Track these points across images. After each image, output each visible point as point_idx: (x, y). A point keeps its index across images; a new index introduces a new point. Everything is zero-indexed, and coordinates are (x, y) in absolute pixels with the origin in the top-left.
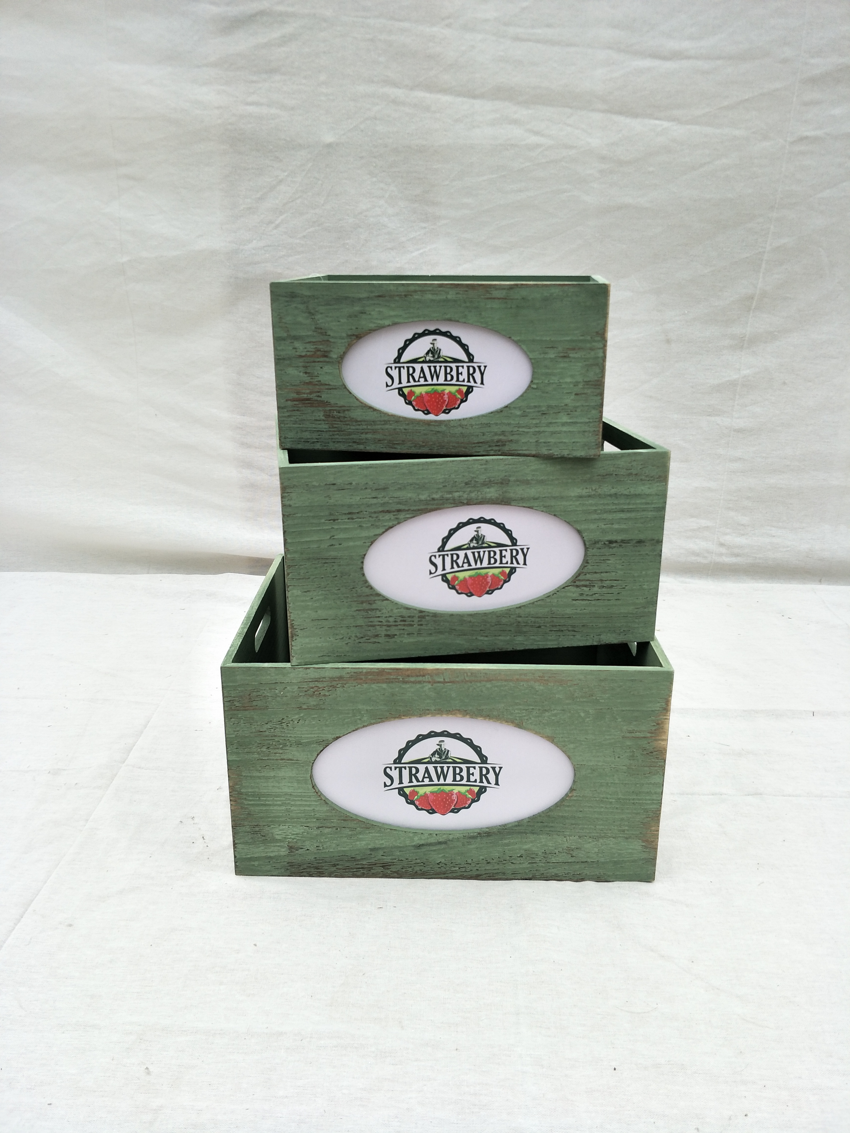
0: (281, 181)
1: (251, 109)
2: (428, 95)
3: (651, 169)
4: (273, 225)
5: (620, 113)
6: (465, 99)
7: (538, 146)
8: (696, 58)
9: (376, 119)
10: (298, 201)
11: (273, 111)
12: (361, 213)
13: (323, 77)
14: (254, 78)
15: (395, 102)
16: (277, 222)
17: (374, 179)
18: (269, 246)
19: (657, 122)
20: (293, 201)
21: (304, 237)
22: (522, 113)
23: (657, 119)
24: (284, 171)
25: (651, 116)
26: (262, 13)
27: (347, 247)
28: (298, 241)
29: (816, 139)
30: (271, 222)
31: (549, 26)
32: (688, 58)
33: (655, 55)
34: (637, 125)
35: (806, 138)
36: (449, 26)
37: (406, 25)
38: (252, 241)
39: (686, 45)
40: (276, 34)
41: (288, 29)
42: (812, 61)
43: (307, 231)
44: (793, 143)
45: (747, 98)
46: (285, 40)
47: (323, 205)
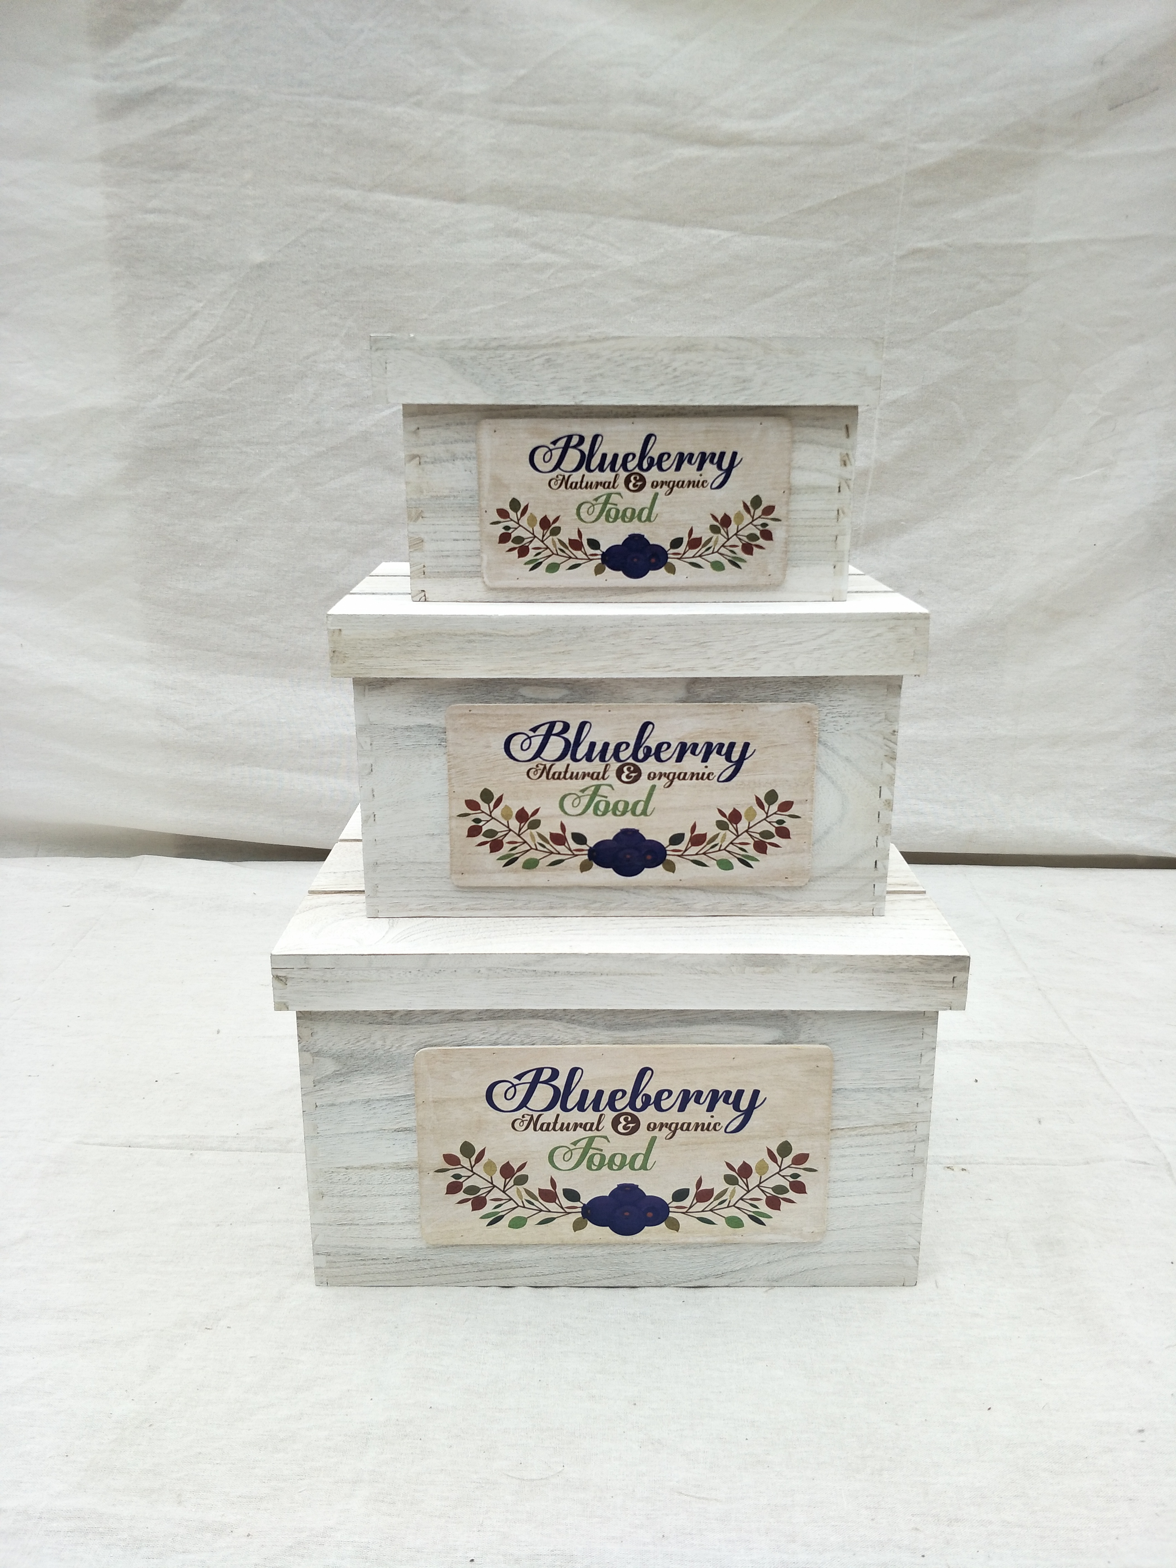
0: (195, 314)
1: (151, 218)
2: (393, 198)
3: (707, 296)
4: (185, 374)
5: (661, 221)
6: (445, 204)
7: (548, 265)
8: (761, 143)
9: (322, 230)
10: (220, 341)
11: (182, 220)
12: (308, 358)
13: (247, 175)
14: (155, 177)
15: (348, 207)
16: (191, 370)
17: (324, 312)
18: (181, 403)
19: (713, 232)
20: (212, 341)
21: (230, 389)
22: (525, 222)
23: (711, 227)
24: (200, 301)
25: (703, 224)
26: (162, 90)
27: (290, 403)
28: (221, 396)
29: (931, 254)
30: (181, 370)
31: (556, 102)
32: (751, 143)
33: (705, 140)
34: (684, 236)
35: (920, 250)
36: (418, 104)
37: (359, 104)
38: (157, 396)
39: (746, 126)
40: (182, 118)
41: (198, 111)
42: (924, 146)
43: (233, 382)
44: (903, 257)
45: (835, 197)
46: (194, 126)
47: (254, 347)
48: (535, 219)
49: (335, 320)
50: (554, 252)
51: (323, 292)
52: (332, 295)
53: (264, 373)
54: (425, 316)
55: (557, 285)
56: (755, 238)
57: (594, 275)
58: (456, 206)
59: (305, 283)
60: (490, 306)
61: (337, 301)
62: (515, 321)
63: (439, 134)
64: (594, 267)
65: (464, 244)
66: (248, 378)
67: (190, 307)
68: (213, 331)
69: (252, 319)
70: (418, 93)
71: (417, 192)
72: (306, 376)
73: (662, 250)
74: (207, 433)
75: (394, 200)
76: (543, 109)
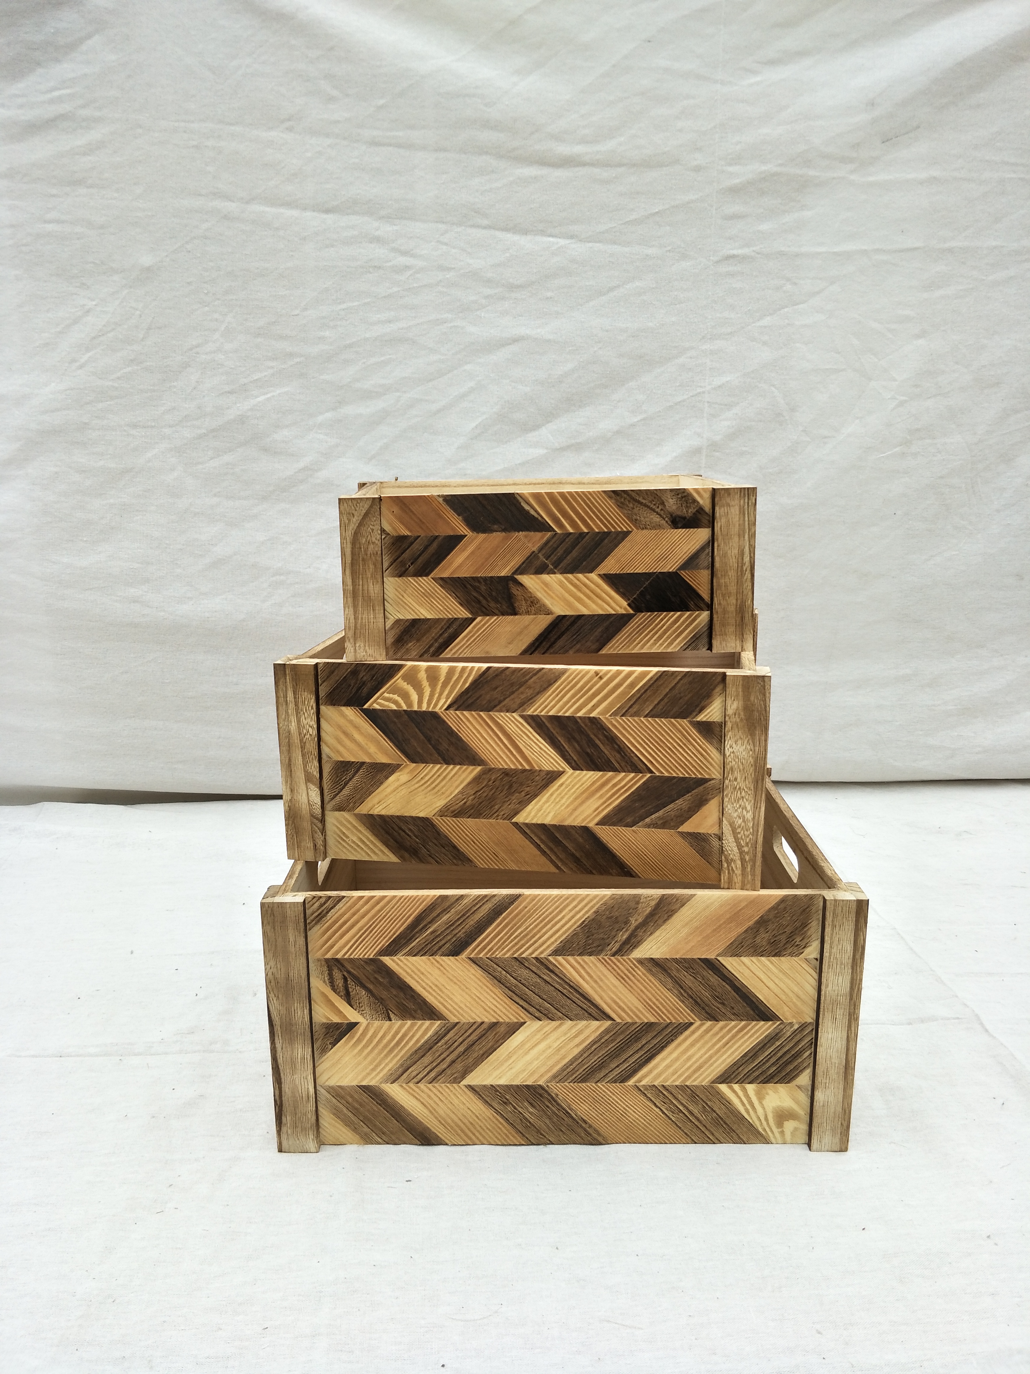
48: (395, 228)
49: (216, 316)
50: (412, 256)
51: (206, 292)
52: (214, 294)
53: (151, 364)
54: (297, 312)
55: (415, 285)
56: (590, 245)
57: (448, 276)
58: (324, 216)
59: (189, 283)
60: (356, 303)
61: (219, 299)
62: (378, 316)
63: (309, 155)
64: (449, 269)
65: (332, 249)
66: (136, 367)
67: (84, 305)
68: (104, 326)
69: (140, 316)
70: (289, 120)
71: (288, 204)
72: (190, 366)
73: (508, 255)
74: (96, 417)
75: (270, 211)
76: (401, 134)
